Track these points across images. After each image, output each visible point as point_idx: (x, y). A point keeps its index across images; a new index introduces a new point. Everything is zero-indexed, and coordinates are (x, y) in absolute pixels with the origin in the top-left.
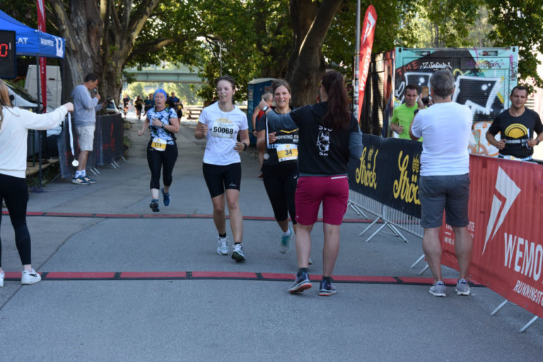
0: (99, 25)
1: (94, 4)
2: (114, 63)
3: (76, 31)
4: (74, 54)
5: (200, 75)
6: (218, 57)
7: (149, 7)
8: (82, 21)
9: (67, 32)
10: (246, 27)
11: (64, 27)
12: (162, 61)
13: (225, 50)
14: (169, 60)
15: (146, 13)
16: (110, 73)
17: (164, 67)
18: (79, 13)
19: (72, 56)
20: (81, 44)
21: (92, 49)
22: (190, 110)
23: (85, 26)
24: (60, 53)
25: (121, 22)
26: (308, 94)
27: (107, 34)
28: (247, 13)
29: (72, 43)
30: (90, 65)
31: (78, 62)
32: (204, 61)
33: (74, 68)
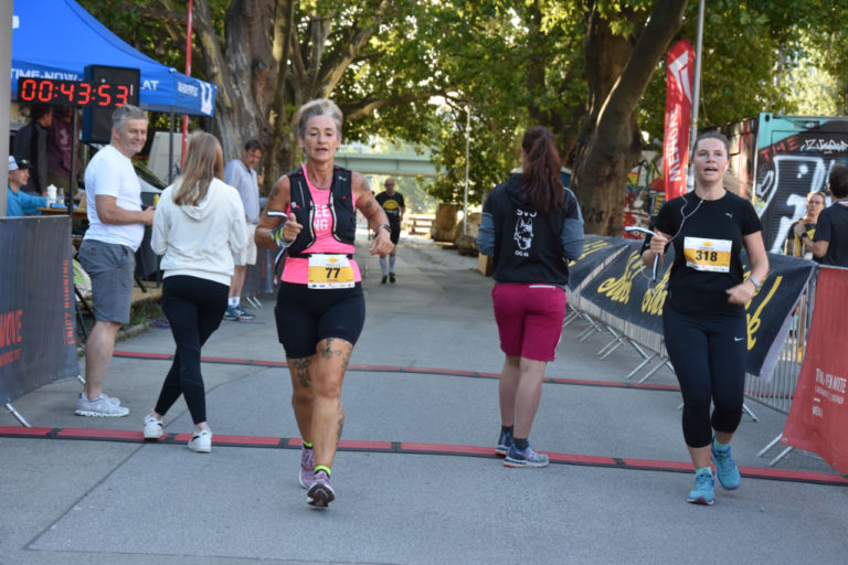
0: (271, 68)
1: (264, 32)
2: (291, 135)
3: (234, 76)
4: (228, 113)
5: (432, 162)
6: (465, 131)
7: (354, 44)
8: (245, 60)
9: (219, 78)
10: (511, 79)
11: (215, 70)
12: (371, 137)
13: (476, 119)
14: (382, 136)
15: (348, 54)
16: (284, 152)
17: (373, 146)
18: (240, 48)
19: (225, 116)
20: (241, 98)
21: (258, 107)
22: (415, 220)
23: (249, 69)
24: (207, 108)
25: (306, 69)
26: (611, 190)
27: (283, 86)
28: (514, 55)
29: (225, 94)
30: (254, 133)
31: (234, 126)
32: (440, 138)
33: (228, 135)
